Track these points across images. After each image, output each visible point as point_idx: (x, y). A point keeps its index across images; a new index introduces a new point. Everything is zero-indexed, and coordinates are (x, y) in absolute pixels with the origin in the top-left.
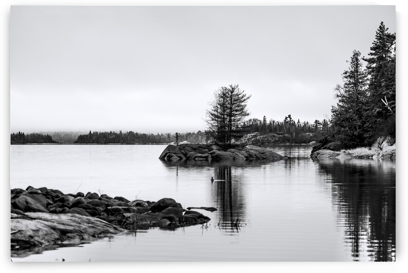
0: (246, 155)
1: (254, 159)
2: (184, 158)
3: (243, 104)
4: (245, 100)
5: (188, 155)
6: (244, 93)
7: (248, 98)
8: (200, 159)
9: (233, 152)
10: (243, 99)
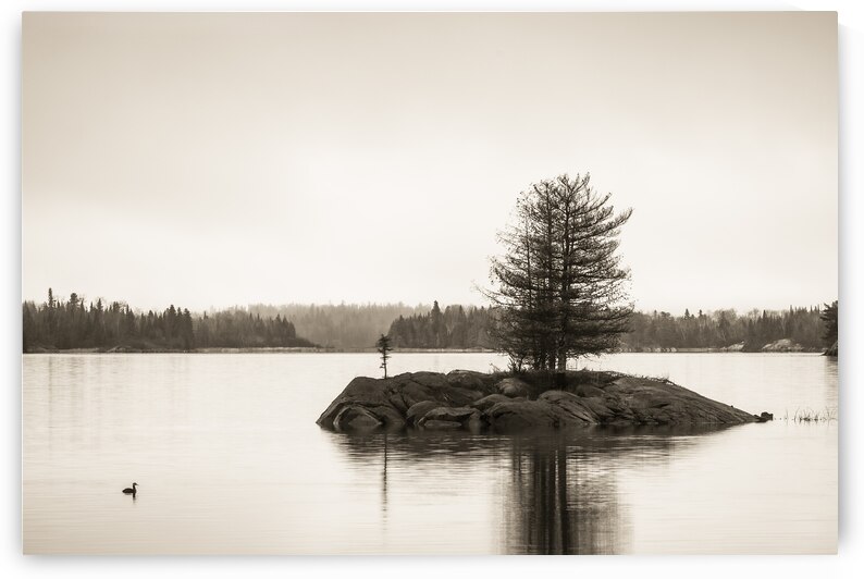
0: (604, 411)
1: (627, 423)
2: (397, 422)
3: (603, 240)
4: (610, 227)
5: (410, 412)
6: (606, 206)
7: (623, 219)
8: (442, 424)
9: (557, 402)
10: (605, 222)
